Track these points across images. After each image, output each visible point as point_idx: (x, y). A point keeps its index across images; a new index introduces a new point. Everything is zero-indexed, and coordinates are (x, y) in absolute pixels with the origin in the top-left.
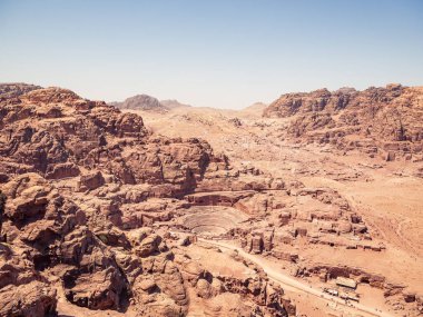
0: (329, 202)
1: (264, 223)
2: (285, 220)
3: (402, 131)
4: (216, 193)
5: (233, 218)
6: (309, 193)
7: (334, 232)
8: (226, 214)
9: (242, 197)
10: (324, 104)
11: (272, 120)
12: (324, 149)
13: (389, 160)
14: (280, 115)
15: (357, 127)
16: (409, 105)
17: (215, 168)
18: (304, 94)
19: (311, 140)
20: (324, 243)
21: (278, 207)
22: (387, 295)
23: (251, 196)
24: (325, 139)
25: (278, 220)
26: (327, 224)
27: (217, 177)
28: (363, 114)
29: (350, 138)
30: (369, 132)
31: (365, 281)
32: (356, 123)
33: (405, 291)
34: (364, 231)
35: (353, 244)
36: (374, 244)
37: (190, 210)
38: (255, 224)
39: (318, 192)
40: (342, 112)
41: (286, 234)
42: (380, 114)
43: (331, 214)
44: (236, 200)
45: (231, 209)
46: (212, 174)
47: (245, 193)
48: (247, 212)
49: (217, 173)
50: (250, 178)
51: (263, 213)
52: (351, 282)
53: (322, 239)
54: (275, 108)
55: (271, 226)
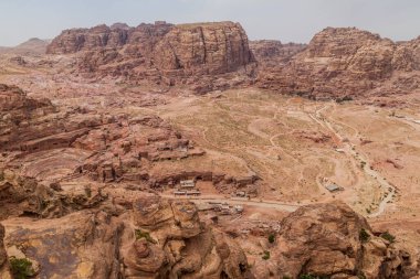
0: (157, 127)
1: (109, 155)
2: (127, 148)
3: (177, 60)
4: (49, 137)
5: (75, 157)
6: (138, 122)
7: (168, 149)
8: (66, 155)
9: (78, 136)
10: (106, 39)
11: (60, 57)
12: (118, 80)
13: (171, 85)
14: (65, 52)
15: (140, 59)
16: (179, 40)
17: (41, 113)
18: (85, 30)
19: (105, 73)
20: (163, 159)
21: (116, 138)
22: (215, 183)
23: (87, 133)
24: (117, 72)
25: (122, 150)
26: (162, 144)
27: (46, 121)
28: (144, 48)
29: (138, 69)
30: (152, 63)
31: (199, 178)
32: (140, 56)
33: (226, 178)
34: (187, 143)
35: (183, 155)
36: (197, 151)
37: (27, 159)
38: (102, 158)
39: (146, 120)
40: (125, 47)
41: (132, 159)
42: (157, 47)
43: (162, 135)
44: (73, 140)
45: (70, 149)
46: (41, 119)
47: (80, 132)
48: (88, 149)
49: (46, 118)
50: (80, 118)
51: (104, 146)
52: (190, 182)
53: (162, 156)
54: (59, 44)
55: (116, 155)
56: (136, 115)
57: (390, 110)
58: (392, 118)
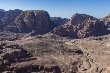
56: (8, 44)
57: (99, 41)
58: (100, 44)
